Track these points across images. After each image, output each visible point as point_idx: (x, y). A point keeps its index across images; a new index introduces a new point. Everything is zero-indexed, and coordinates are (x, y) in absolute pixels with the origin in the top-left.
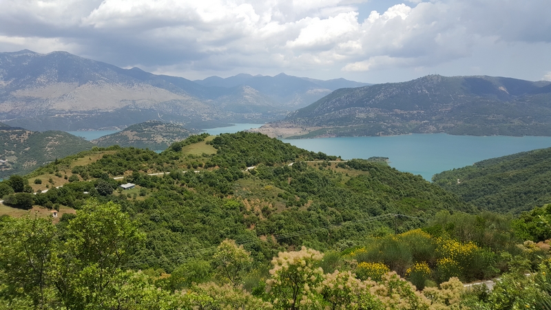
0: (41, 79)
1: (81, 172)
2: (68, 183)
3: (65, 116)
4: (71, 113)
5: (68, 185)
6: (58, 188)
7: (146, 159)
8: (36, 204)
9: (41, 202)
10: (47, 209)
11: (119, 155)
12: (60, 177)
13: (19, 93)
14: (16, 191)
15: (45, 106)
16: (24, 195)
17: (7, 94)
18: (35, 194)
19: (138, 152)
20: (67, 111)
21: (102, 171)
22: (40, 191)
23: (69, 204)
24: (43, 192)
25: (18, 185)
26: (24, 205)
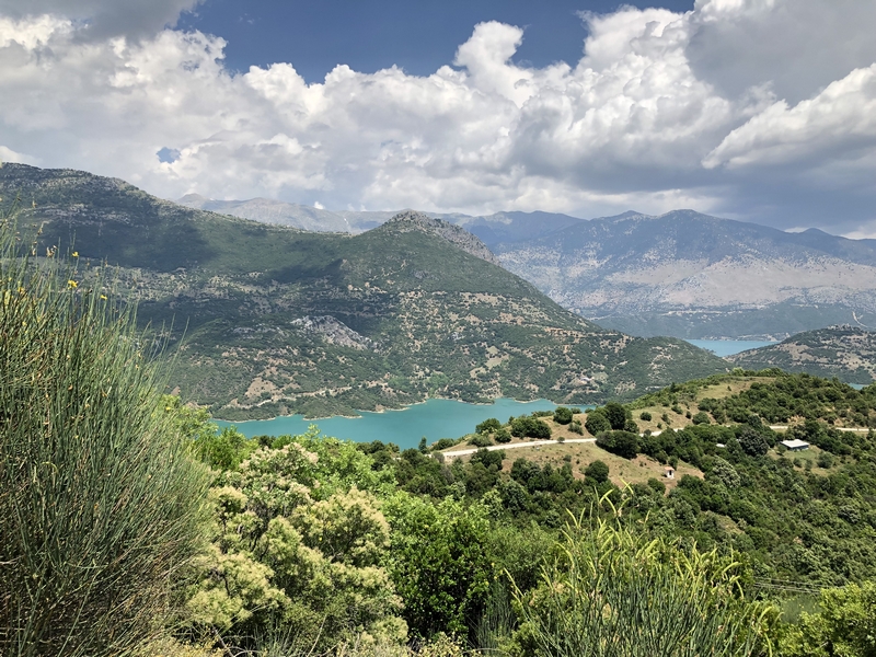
0: (650, 255)
1: (714, 409)
2: (693, 425)
3: (683, 314)
4: (694, 309)
5: (692, 429)
6: (676, 430)
7: (833, 399)
8: (643, 452)
9: (650, 450)
10: (658, 463)
11: (780, 387)
12: (680, 413)
13: (617, 278)
14: (614, 428)
15: (652, 297)
16: (625, 435)
17: (599, 280)
18: (642, 435)
19: (816, 384)
20: (687, 305)
21: (748, 411)
22: (648, 432)
23: (693, 460)
24: (653, 434)
25: (617, 417)
26: (625, 450)
